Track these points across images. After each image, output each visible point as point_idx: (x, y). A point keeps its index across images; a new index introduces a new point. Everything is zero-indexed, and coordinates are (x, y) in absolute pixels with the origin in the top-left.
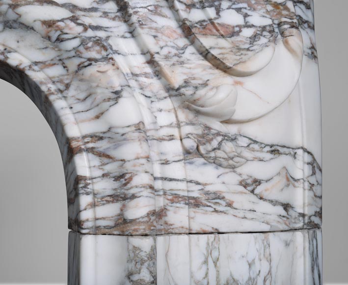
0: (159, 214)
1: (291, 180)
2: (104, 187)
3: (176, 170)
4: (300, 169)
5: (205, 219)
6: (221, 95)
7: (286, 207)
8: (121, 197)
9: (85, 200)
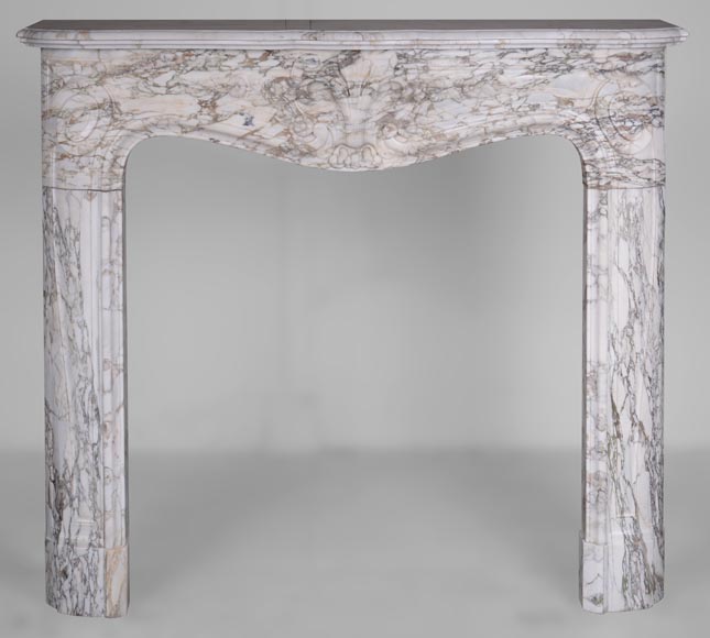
0: (609, 183)
1: (650, 170)
2: (593, 175)
3: (613, 170)
4: (654, 166)
5: (622, 184)
6: (627, 147)
7: (649, 179)
8: (598, 179)
9: (588, 179)
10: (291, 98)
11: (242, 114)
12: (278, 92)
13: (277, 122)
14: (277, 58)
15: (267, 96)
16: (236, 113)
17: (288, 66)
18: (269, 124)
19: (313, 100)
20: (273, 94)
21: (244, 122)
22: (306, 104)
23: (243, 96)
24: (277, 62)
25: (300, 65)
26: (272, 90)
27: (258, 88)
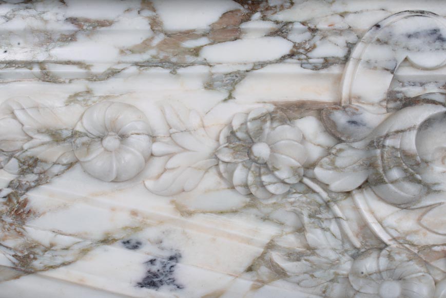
10: (339, 183)
11: (133, 245)
12: (288, 160)
13: (281, 274)
14: (281, 31)
15: (239, 175)
16: (107, 240)
17: (327, 62)
18: (246, 283)
19: (429, 189)
20: (266, 167)
21: (140, 273)
22: (404, 205)
23: (136, 176)
24: (282, 46)
25: (381, 54)
26: (261, 150)
27: (204, 145)
